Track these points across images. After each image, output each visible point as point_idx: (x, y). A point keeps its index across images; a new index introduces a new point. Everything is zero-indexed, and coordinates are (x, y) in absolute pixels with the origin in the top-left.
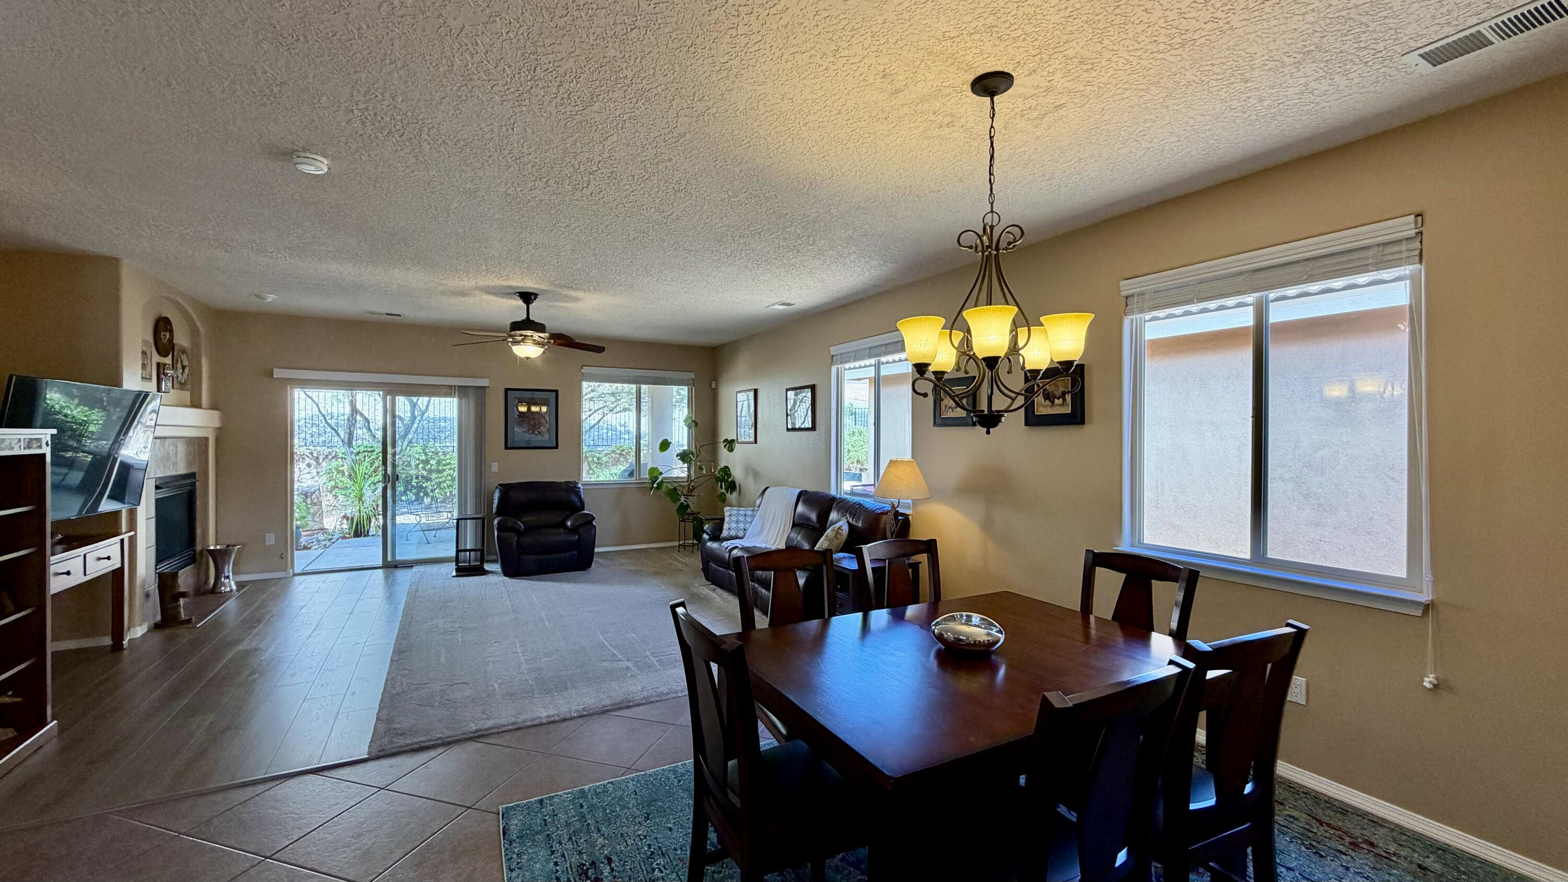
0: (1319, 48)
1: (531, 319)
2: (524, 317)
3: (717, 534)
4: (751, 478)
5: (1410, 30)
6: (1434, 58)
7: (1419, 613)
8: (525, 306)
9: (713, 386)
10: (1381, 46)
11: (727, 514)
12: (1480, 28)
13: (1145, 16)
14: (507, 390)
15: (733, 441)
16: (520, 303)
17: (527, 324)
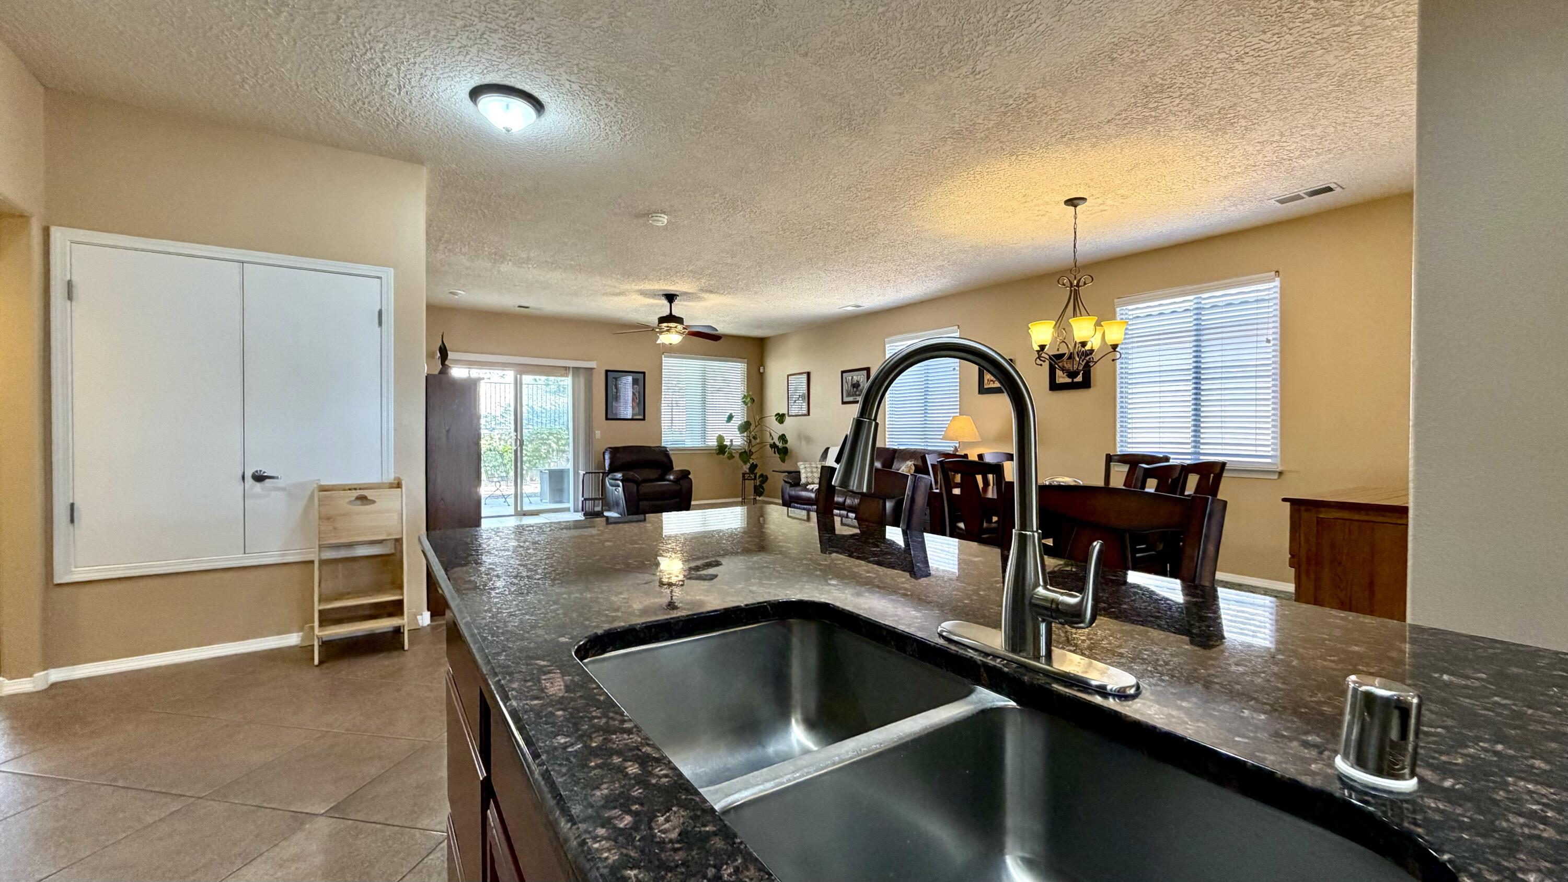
0: (1231, 196)
1: (673, 313)
2: (668, 313)
3: (798, 481)
4: (804, 443)
5: (1270, 192)
6: (1282, 202)
7: (1276, 477)
8: (669, 304)
9: (761, 371)
10: (1258, 196)
11: (802, 467)
12: (1300, 193)
13: (1157, 184)
14: (607, 371)
15: (783, 415)
16: (665, 302)
17: (670, 318)
